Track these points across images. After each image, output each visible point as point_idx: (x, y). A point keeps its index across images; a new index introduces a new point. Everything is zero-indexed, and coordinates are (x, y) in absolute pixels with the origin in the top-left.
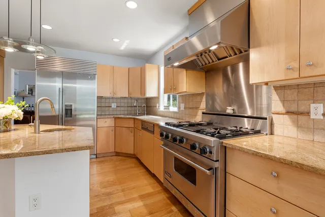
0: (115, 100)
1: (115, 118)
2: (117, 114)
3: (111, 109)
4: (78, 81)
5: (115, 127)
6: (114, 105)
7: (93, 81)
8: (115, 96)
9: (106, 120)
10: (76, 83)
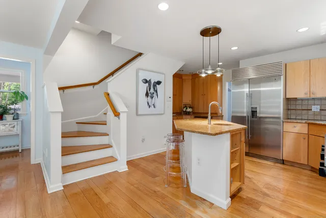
0: (316, 102)
1: (309, 124)
2: (321, 120)
3: (310, 113)
4: (262, 84)
5: (308, 134)
6: (316, 108)
7: (278, 83)
8: (313, 96)
9: (295, 125)
10: (260, 87)
